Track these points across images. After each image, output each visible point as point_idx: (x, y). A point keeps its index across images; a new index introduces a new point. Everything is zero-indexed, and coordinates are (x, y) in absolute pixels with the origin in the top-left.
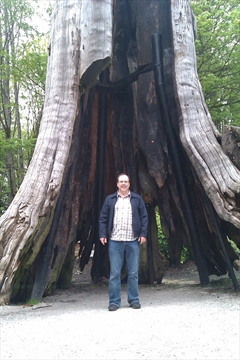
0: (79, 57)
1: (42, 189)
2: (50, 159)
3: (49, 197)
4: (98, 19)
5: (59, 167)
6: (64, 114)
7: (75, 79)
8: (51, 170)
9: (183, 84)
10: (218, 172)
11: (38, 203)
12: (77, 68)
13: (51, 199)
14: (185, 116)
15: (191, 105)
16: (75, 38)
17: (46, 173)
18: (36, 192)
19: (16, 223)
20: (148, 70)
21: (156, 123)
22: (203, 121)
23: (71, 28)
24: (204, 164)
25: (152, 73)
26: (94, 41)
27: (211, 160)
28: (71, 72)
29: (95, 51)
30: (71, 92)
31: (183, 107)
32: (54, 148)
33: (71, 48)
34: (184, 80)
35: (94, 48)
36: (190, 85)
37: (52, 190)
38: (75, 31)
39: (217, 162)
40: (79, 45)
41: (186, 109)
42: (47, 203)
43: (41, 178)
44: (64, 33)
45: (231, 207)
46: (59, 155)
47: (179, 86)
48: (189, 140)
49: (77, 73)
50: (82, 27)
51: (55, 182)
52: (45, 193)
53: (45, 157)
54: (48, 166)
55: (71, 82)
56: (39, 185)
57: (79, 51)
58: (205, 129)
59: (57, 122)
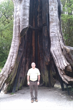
0: (20, 27)
1: (9, 67)
2: (12, 58)
3: (11, 69)
4: (24, 15)
5: (14, 60)
6: (16, 45)
7: (19, 34)
8: (12, 61)
9: (52, 32)
10: (60, 62)
11: (8, 71)
12: (19, 31)
13: (12, 70)
14: (52, 43)
15: (54, 39)
16: (19, 21)
17: (10, 62)
18: (7, 68)
19: (3, 76)
20: (45, 25)
21: (48, 42)
22: (57, 44)
23: (18, 18)
24: (56, 59)
25: (46, 26)
26: (23, 22)
27: (58, 58)
28: (18, 32)
29: (23, 26)
30: (18, 38)
31: (51, 40)
32: (13, 55)
33: (17, 24)
34: (52, 31)
35: (23, 24)
36: (54, 32)
37: (12, 67)
38: (18, 19)
39: (60, 58)
40: (20, 23)
41: (52, 41)
42: (10, 71)
43: (9, 63)
44: (16, 20)
45: (62, 73)
46: (14, 57)
47: (51, 33)
48: (52, 51)
49: (19, 32)
50: (20, 18)
51: (12, 65)
52: (10, 68)
53: (10, 57)
54: (11, 60)
55: (17, 35)
56: (8, 66)
57: (20, 25)
58: (58, 47)
59: (14, 47)
